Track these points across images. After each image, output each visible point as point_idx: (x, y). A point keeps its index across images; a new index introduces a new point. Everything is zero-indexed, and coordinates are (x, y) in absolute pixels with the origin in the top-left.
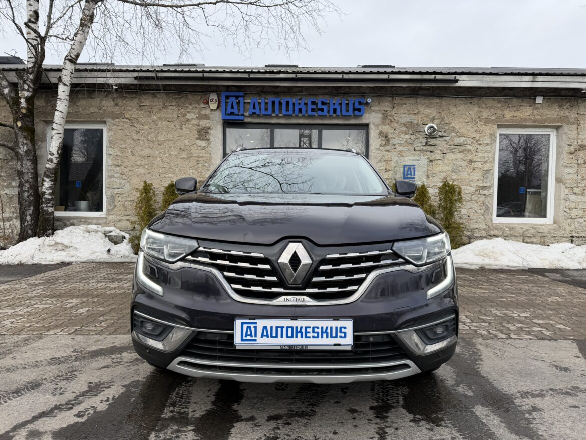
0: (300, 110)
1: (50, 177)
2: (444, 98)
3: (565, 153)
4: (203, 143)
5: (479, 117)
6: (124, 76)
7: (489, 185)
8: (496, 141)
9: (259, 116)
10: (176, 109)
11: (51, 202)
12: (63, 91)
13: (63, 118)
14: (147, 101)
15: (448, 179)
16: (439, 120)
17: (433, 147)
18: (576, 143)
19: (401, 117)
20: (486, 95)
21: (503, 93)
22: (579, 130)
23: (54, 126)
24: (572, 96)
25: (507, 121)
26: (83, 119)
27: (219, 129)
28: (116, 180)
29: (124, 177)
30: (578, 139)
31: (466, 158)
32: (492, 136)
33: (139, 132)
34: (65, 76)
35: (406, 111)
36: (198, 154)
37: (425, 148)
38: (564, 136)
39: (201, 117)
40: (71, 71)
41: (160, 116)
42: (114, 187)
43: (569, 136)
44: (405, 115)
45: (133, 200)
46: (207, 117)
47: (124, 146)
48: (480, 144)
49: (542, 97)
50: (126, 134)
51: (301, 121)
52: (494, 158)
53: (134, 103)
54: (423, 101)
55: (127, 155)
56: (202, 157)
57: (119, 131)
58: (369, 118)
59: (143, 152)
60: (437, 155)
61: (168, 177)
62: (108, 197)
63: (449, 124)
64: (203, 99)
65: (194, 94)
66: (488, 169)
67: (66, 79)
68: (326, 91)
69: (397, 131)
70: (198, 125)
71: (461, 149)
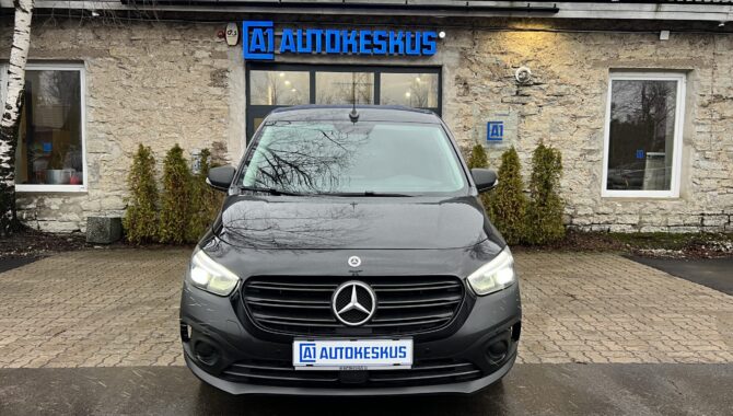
0: (350, 47)
1: (8, 139)
2: (541, 33)
3: (696, 106)
4: (218, 91)
5: (586, 58)
7: (597, 148)
8: (607, 90)
9: (295, 55)
10: (181, 45)
11: (10, 173)
12: (22, 20)
13: (24, 57)
14: (140, 34)
15: (545, 140)
16: (534, 63)
17: (527, 97)
18: (710, 93)
19: (484, 57)
20: (596, 28)
21: (618, 26)
22: (715, 75)
23: (12, 68)
24: (706, 31)
25: (622, 63)
26: (51, 57)
27: (241, 72)
28: (101, 142)
29: (111, 137)
30: (713, 87)
31: (568, 113)
32: (602, 82)
33: (130, 76)
35: (490, 50)
36: (212, 106)
37: (515, 99)
38: (695, 83)
39: (214, 55)
41: (159, 54)
42: (98, 151)
43: (702, 83)
44: (489, 55)
45: (125, 168)
46: (223, 56)
47: (109, 95)
48: (586, 94)
49: (669, 32)
50: (113, 78)
51: (350, 62)
52: (604, 112)
53: (124, 34)
54: (513, 36)
55: (114, 107)
56: (217, 110)
57: (103, 75)
58: (442, 58)
59: (136, 104)
60: (531, 108)
61: (172, 137)
62: (90, 165)
63: (547, 67)
64: (217, 32)
65: (206, 25)
66: (596, 127)
67: (27, 4)
68: (385, 21)
69: (479, 76)
70: (211, 67)
71: (562, 100)
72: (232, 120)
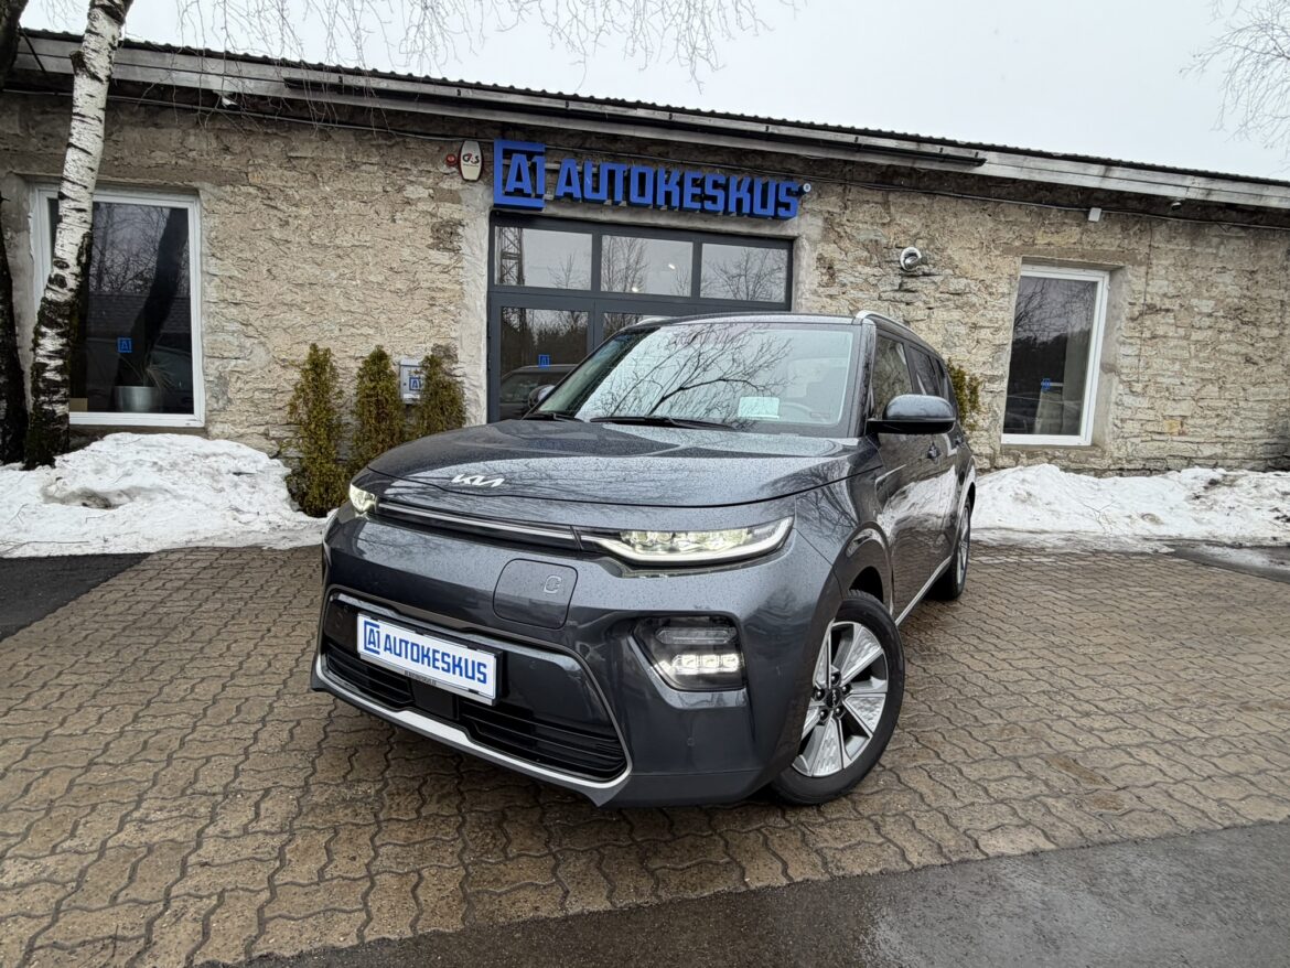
0: (668, 195)
2: (938, 197)
3: (1124, 319)
4: (444, 258)
5: (993, 241)
6: (254, 75)
7: (999, 372)
10: (381, 174)
11: (63, 391)
12: (88, 95)
13: (92, 170)
14: (307, 147)
16: (926, 241)
17: (910, 294)
18: (1142, 301)
19: (858, 229)
20: (1008, 197)
21: (1035, 197)
22: (1150, 277)
23: (67, 189)
24: (1143, 212)
25: (1039, 251)
26: (135, 178)
27: (483, 223)
28: (231, 338)
29: (250, 331)
30: (1146, 292)
31: (967, 320)
32: (1013, 278)
33: (287, 223)
34: (94, 54)
35: (868, 219)
36: (433, 282)
37: (897, 295)
38: (1124, 286)
39: (438, 196)
40: (111, 40)
41: (340, 186)
42: (226, 354)
43: (1133, 287)
44: (865, 226)
45: (275, 386)
46: (454, 198)
48: (991, 294)
49: (1100, 210)
50: (254, 225)
51: (662, 221)
53: (275, 148)
54: (900, 200)
55: (259, 279)
56: (443, 290)
57: (235, 218)
58: (799, 226)
59: (298, 273)
60: (918, 310)
61: (362, 334)
62: (211, 379)
63: (943, 250)
64: (444, 155)
65: (424, 142)
66: (1001, 342)
67: (100, 63)
68: (718, 159)
69: (850, 258)
70: (433, 215)
71: (960, 300)
72: (468, 309)
